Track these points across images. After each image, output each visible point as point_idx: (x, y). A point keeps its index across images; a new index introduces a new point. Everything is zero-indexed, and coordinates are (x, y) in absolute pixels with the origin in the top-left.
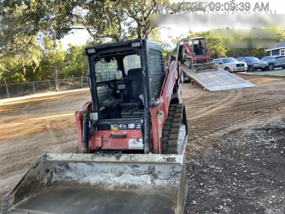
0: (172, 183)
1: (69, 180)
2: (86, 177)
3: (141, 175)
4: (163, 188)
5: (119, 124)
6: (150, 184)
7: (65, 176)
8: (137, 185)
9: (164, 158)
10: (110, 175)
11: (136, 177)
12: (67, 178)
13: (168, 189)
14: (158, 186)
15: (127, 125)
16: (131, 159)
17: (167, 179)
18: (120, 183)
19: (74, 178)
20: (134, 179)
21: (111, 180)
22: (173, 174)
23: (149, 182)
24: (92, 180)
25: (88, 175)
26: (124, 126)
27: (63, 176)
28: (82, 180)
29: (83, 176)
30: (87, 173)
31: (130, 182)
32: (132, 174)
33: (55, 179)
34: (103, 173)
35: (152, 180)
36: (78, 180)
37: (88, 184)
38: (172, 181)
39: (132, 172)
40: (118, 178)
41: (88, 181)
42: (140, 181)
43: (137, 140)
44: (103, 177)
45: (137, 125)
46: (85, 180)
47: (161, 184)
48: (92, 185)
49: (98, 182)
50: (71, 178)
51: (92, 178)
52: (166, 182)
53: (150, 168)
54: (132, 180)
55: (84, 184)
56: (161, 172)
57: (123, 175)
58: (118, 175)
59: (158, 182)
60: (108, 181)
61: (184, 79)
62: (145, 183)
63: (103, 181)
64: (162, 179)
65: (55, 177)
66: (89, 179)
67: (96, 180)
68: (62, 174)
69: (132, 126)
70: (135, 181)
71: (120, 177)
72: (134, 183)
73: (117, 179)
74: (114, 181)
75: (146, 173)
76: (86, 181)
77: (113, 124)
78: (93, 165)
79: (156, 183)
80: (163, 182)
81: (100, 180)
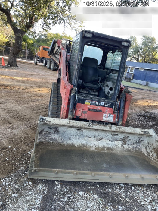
0: (135, 147)
1: (54, 141)
2: (70, 140)
3: (115, 141)
4: (130, 151)
5: (93, 101)
6: (121, 147)
7: (50, 138)
8: (112, 148)
9: (142, 131)
10: (92, 139)
11: (111, 142)
12: (52, 139)
13: (133, 151)
14: (126, 149)
15: (99, 102)
16: (120, 130)
17: (132, 145)
18: (99, 146)
19: (59, 140)
20: (109, 143)
21: (92, 143)
22: (138, 141)
23: (120, 146)
24: (76, 143)
25: (72, 139)
26: (96, 103)
27: (47, 137)
28: (66, 142)
29: (67, 139)
30: (71, 137)
31: (106, 145)
32: (109, 140)
33: (39, 140)
34: (87, 138)
35: (122, 145)
36: (63, 142)
37: (73, 146)
38: (135, 146)
39: (110, 138)
40: (98, 142)
41: (72, 143)
42: (114, 145)
43: (109, 115)
44: (85, 140)
45: (106, 103)
46: (69, 142)
47: (127, 148)
48: (77, 147)
49: (81, 144)
50: (55, 140)
51: (75, 140)
52: (131, 147)
53: (125, 137)
54: (108, 144)
55: (69, 146)
56: (131, 140)
57: (102, 140)
58: (98, 140)
59: (126, 146)
60: (89, 144)
61: (54, 67)
62: (118, 147)
63: (85, 144)
64: (128, 144)
65: (39, 138)
66: (72, 141)
67: (79, 142)
68: (47, 136)
69: (102, 104)
70: (110, 145)
71: (100, 141)
72: (109, 146)
73: (96, 143)
74: (94, 144)
75: (121, 140)
76: (71, 143)
77: (87, 100)
78: (82, 131)
79: (125, 147)
80: (129, 147)
81: (83, 143)
